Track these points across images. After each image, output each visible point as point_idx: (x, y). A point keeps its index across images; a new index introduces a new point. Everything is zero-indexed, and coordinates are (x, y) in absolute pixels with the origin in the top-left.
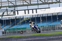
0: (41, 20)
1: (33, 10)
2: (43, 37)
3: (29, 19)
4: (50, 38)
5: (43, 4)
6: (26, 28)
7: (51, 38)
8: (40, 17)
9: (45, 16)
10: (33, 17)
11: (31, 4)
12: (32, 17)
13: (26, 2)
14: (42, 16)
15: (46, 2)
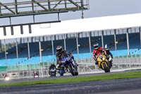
0: (41, 50)
1: (21, 25)
2: (45, 89)
3: (13, 46)
4: (62, 90)
5: (46, 12)
6: (6, 67)
7: (65, 90)
8: (38, 43)
9: (49, 39)
10: (22, 42)
11: (18, 13)
12: (19, 43)
13: (7, 8)
14: (42, 40)
15: (52, 7)
